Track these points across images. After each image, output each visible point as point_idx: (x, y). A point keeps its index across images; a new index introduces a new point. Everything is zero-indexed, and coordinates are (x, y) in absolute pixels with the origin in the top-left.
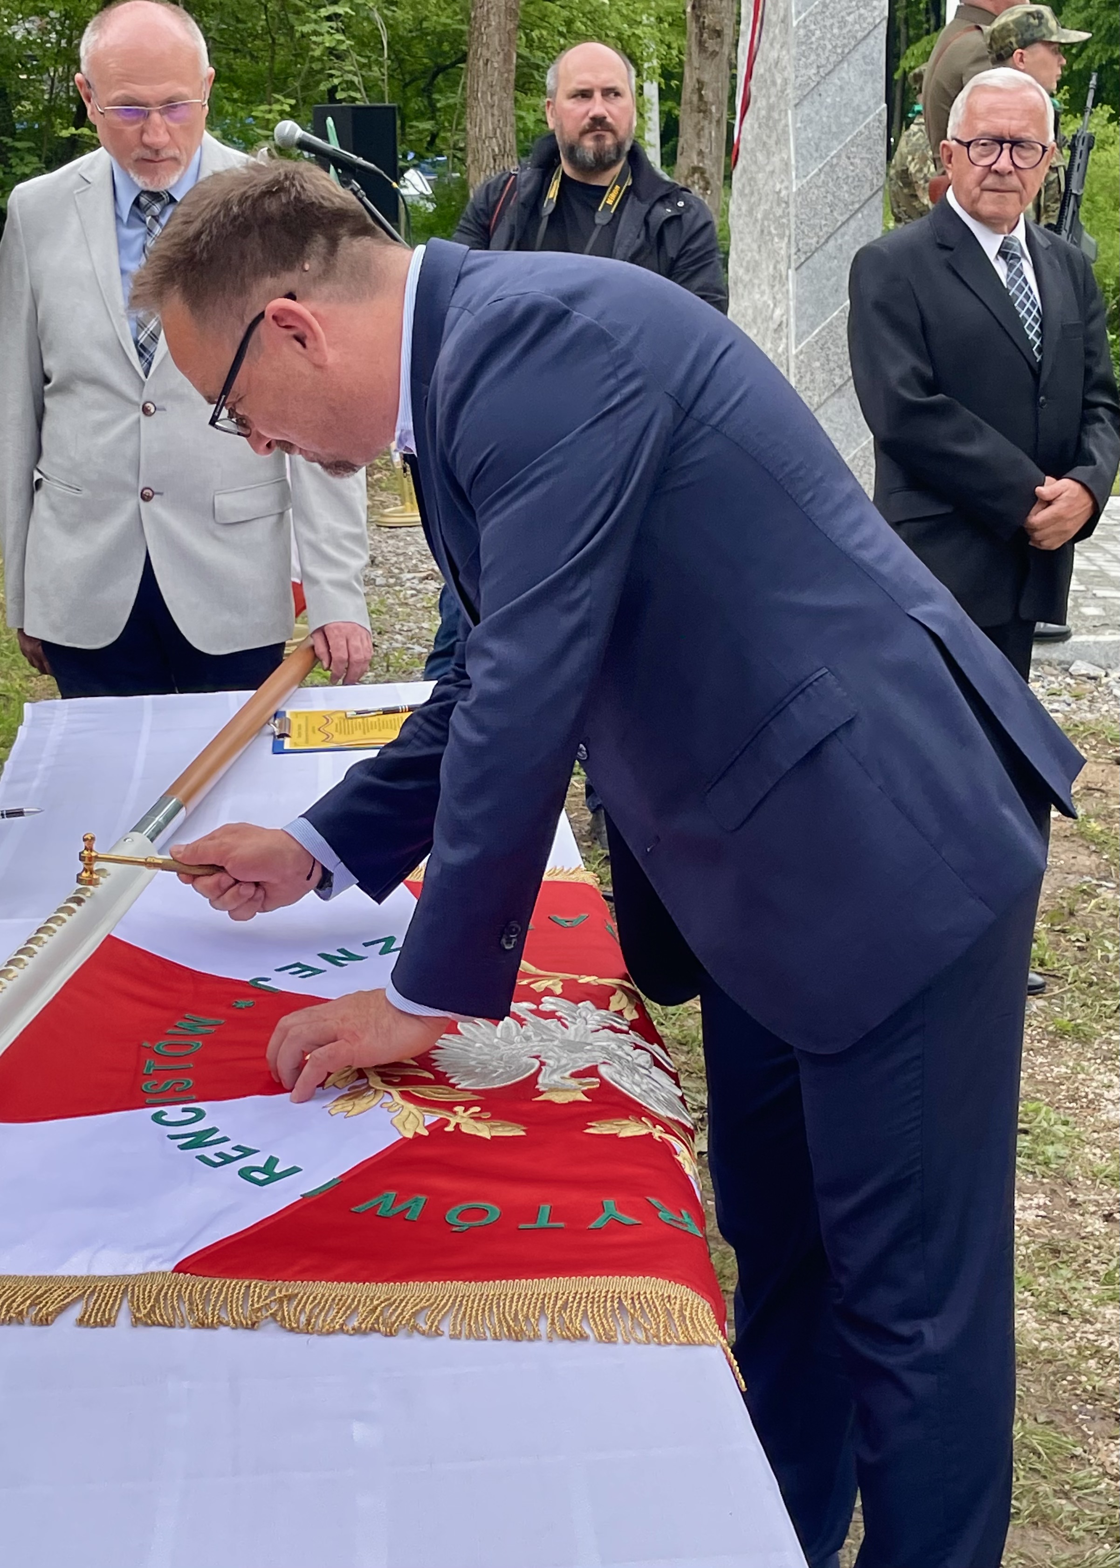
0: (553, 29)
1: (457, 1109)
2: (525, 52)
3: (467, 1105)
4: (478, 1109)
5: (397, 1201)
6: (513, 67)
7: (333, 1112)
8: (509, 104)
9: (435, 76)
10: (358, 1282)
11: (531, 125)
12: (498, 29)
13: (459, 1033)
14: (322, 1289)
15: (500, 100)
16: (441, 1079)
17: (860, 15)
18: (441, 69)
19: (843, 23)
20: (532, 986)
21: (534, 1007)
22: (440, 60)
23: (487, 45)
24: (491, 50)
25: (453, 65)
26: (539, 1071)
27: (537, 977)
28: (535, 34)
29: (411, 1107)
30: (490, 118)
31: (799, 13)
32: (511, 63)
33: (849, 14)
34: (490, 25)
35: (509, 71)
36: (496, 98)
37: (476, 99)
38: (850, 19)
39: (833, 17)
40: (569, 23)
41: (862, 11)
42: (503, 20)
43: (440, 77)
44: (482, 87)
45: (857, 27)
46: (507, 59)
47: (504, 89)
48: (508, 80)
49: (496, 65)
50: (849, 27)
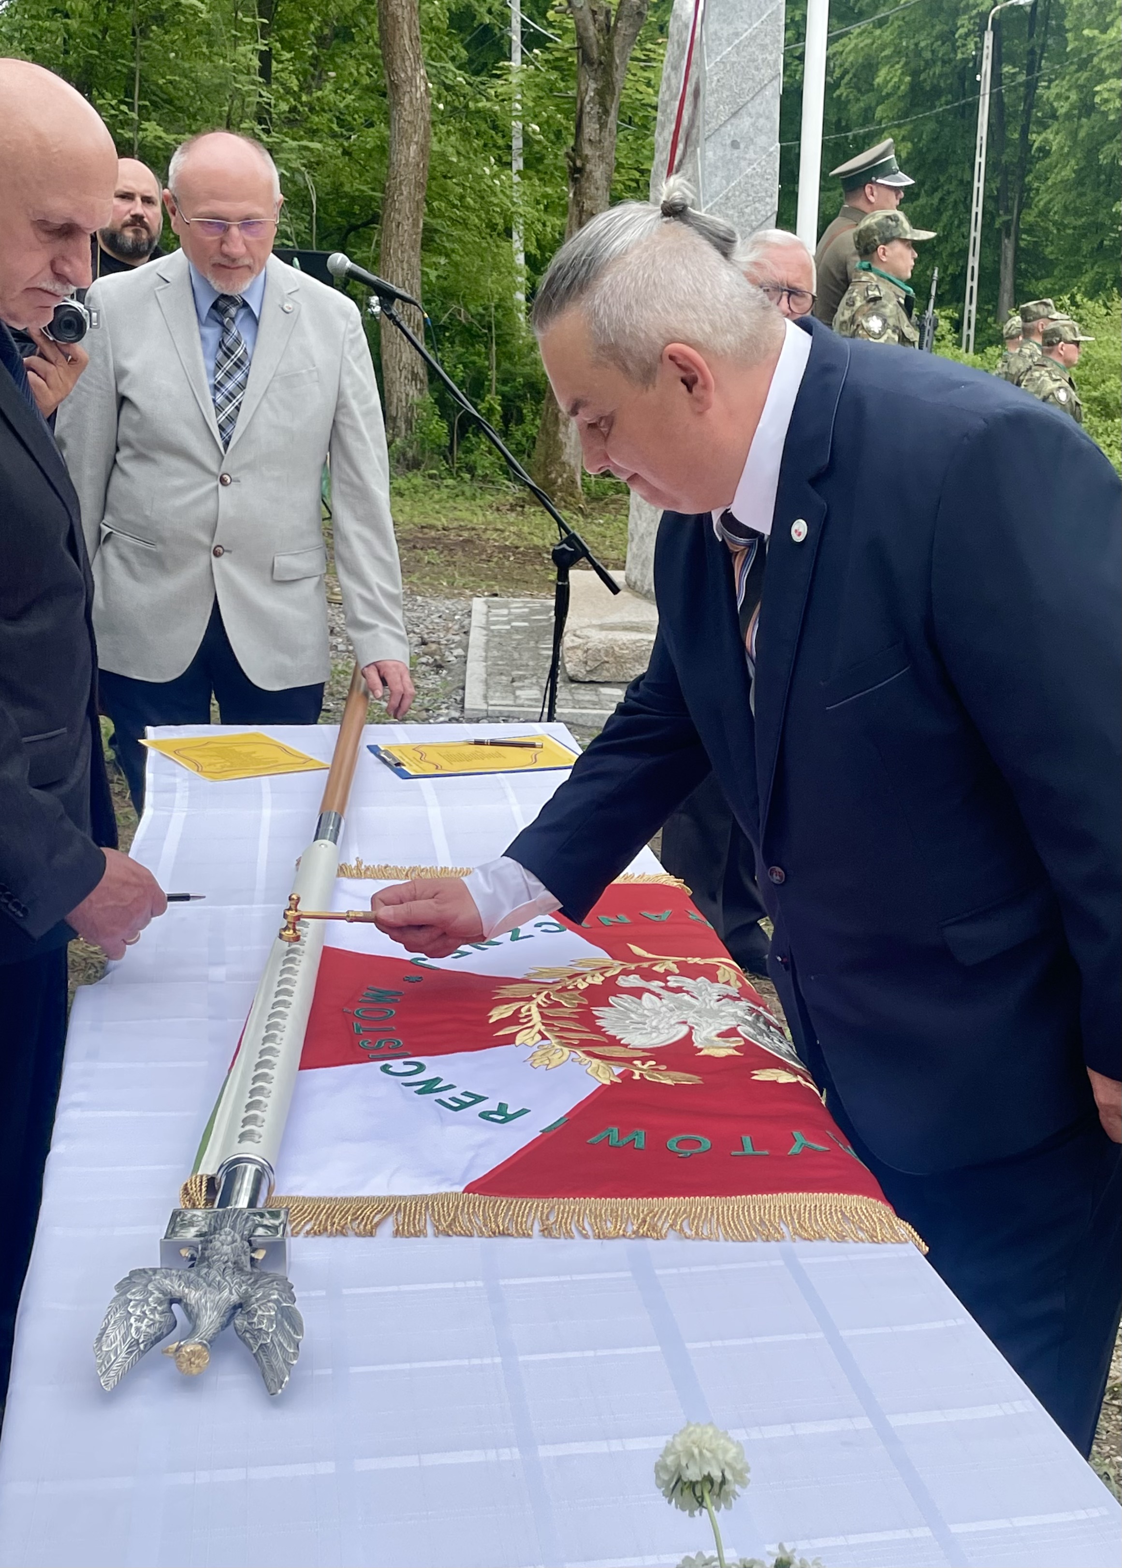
0: (449, 202)
1: (635, 1062)
2: (428, 219)
3: (644, 1060)
4: (653, 1063)
5: (621, 1135)
6: (420, 230)
7: (535, 1065)
8: (415, 261)
9: (348, 232)
10: (622, 1197)
11: (434, 280)
12: (407, 198)
13: (612, 1006)
14: (592, 1202)
15: (409, 257)
16: (614, 1041)
17: (756, 209)
18: (354, 228)
19: (742, 213)
20: (654, 968)
21: (663, 984)
22: (353, 221)
23: (399, 211)
24: (403, 215)
25: (365, 225)
26: (689, 1035)
27: (655, 962)
28: (435, 204)
29: (596, 1062)
30: (400, 271)
31: (707, 203)
32: (418, 227)
33: (747, 207)
34: (402, 194)
35: (417, 234)
36: (406, 255)
37: (389, 254)
38: (748, 210)
39: (734, 208)
40: (462, 198)
41: (757, 205)
42: (413, 192)
43: (353, 233)
44: (394, 245)
45: (753, 217)
46: (415, 224)
47: (412, 248)
48: (415, 240)
49: (406, 228)
50: (746, 217)
